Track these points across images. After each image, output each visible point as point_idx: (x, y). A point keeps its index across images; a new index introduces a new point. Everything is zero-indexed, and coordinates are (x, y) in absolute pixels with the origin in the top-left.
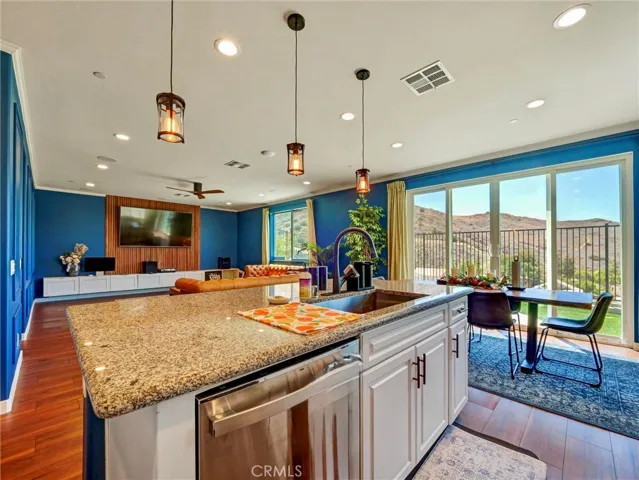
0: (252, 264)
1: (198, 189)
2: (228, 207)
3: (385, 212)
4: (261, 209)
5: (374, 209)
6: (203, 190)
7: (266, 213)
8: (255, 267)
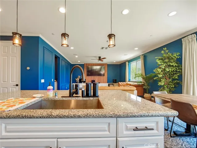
0: (121, 82)
1: (100, 58)
2: (115, 63)
3: (181, 55)
4: (125, 62)
5: (172, 54)
6: (101, 58)
7: (127, 63)
8: (122, 83)
